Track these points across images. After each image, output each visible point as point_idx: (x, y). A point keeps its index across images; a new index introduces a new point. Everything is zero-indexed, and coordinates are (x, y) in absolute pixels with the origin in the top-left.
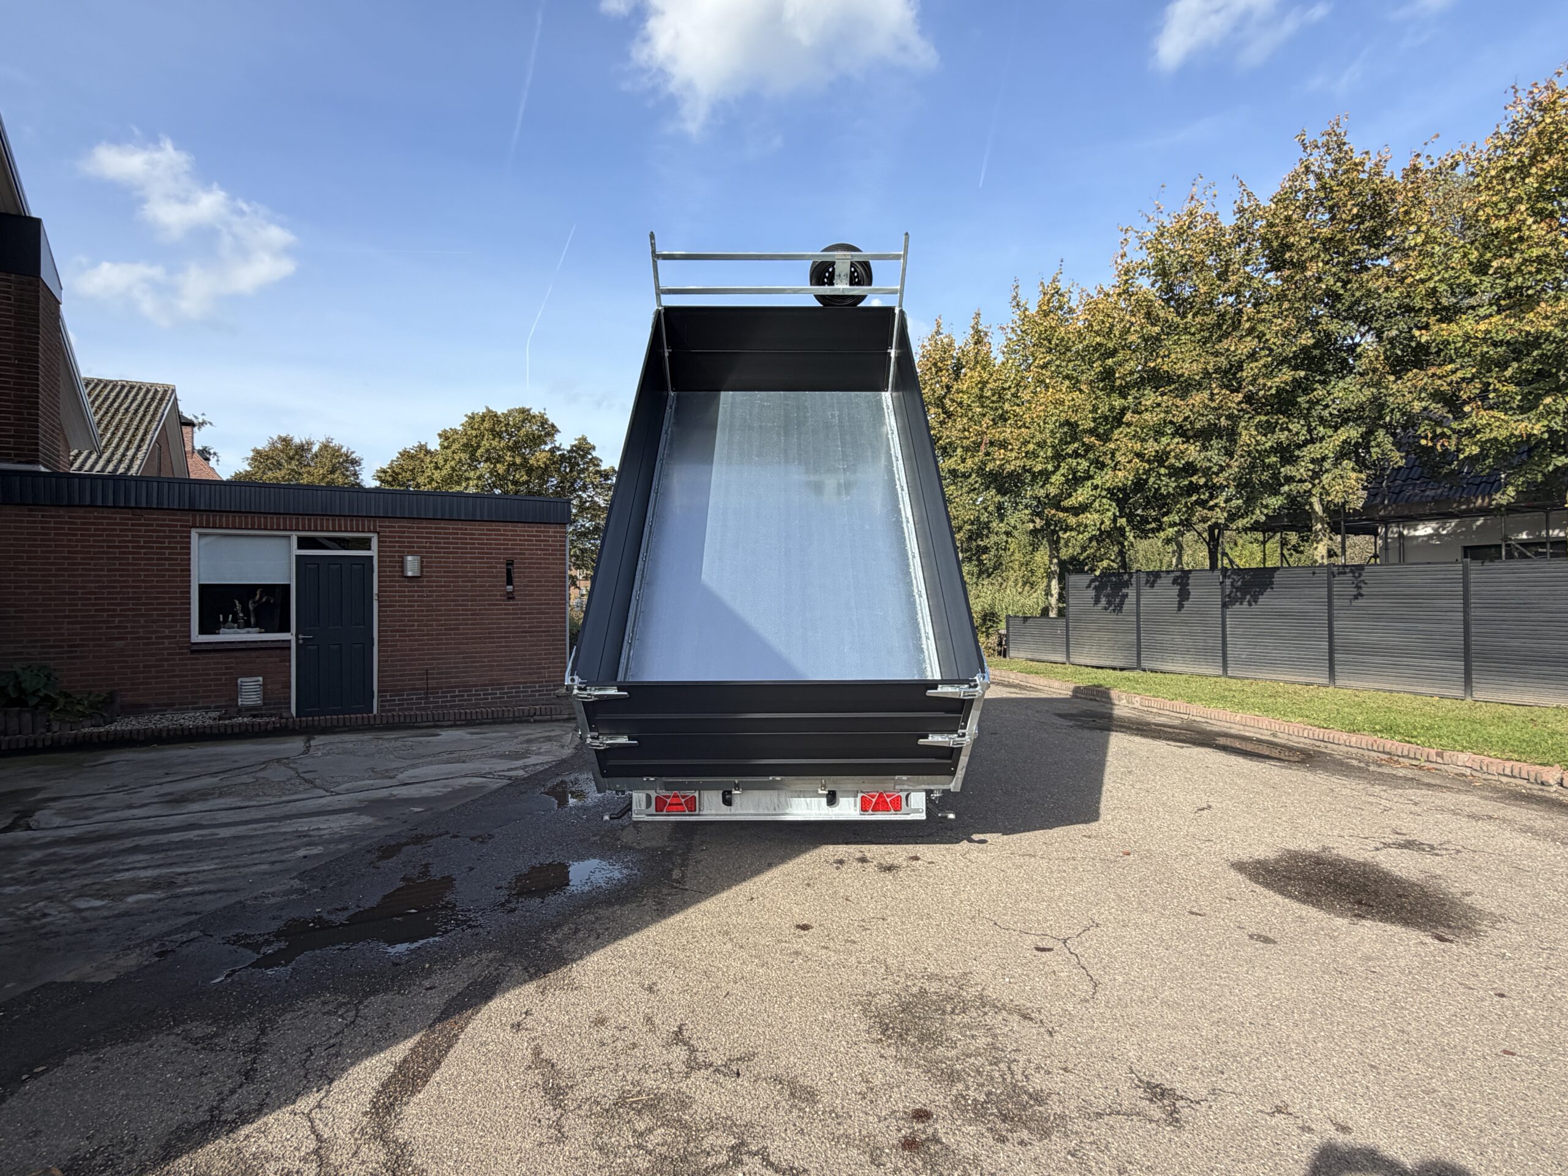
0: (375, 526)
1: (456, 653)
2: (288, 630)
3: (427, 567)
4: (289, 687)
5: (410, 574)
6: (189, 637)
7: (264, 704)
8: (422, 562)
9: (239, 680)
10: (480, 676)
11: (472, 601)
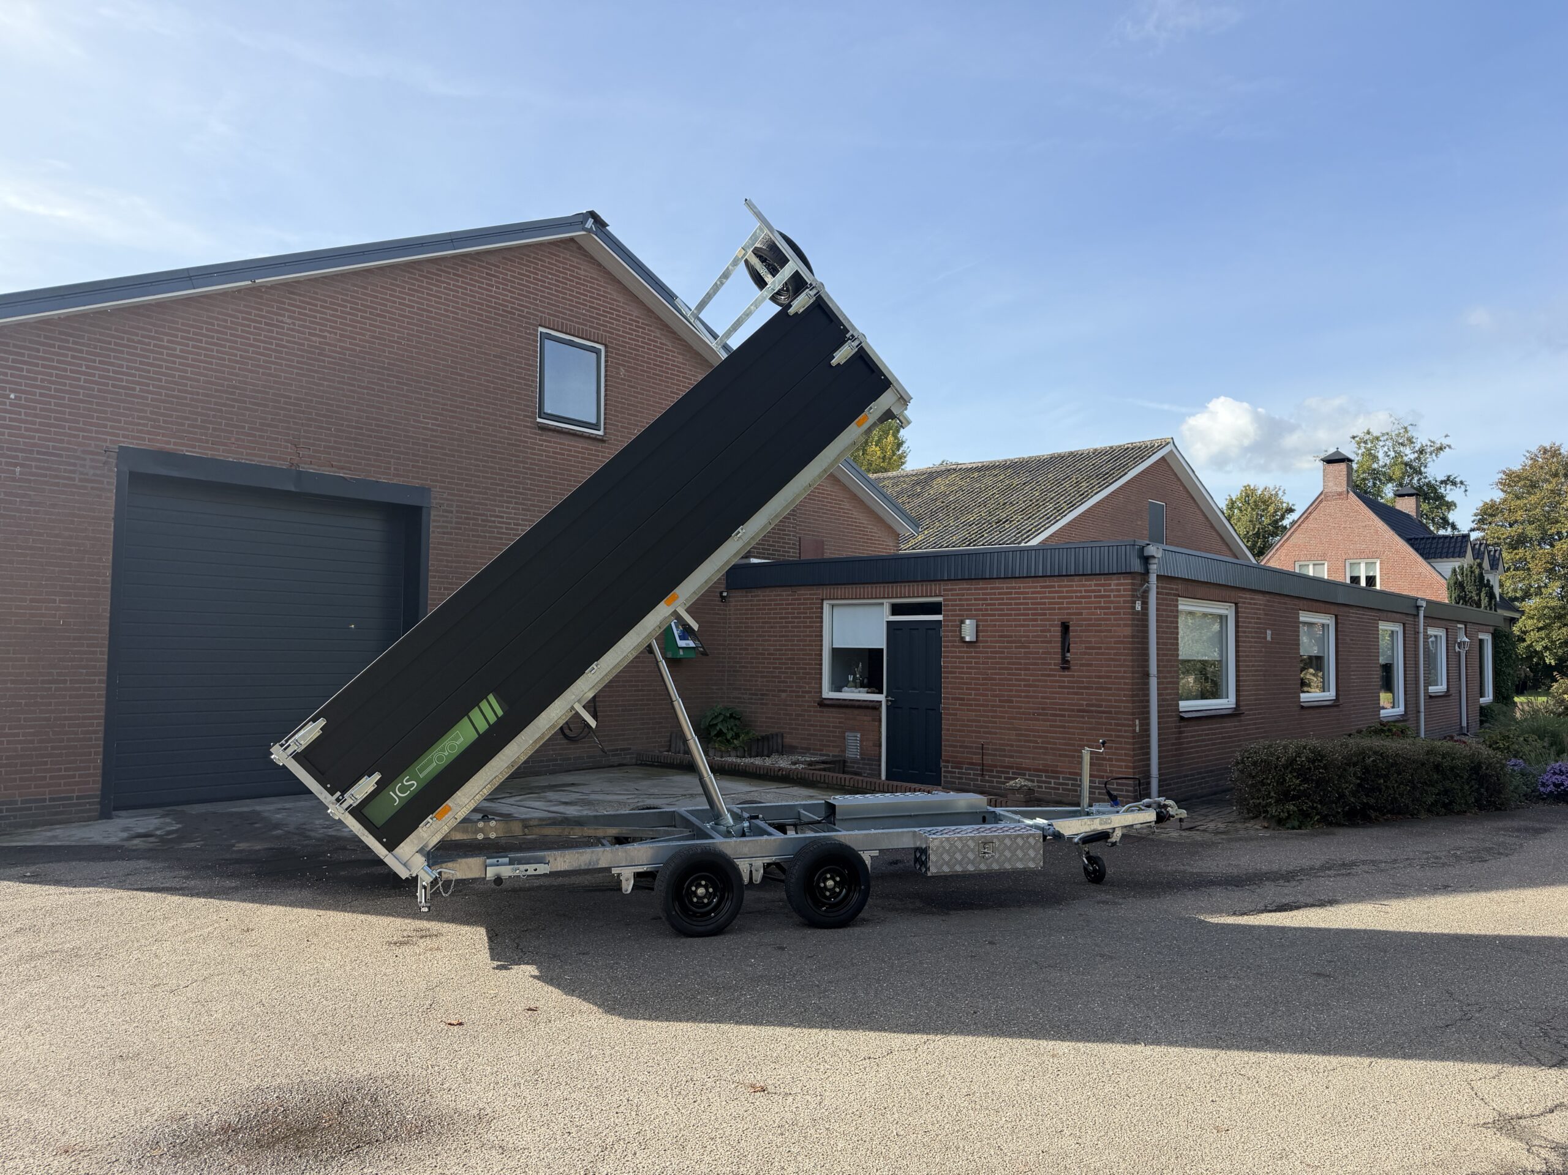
0: (940, 591)
1: (1009, 729)
2: (881, 692)
3: (983, 631)
4: (880, 746)
5: (968, 639)
6: (821, 692)
7: (862, 759)
8: (977, 626)
9: (847, 734)
10: (1034, 759)
11: (1026, 670)
